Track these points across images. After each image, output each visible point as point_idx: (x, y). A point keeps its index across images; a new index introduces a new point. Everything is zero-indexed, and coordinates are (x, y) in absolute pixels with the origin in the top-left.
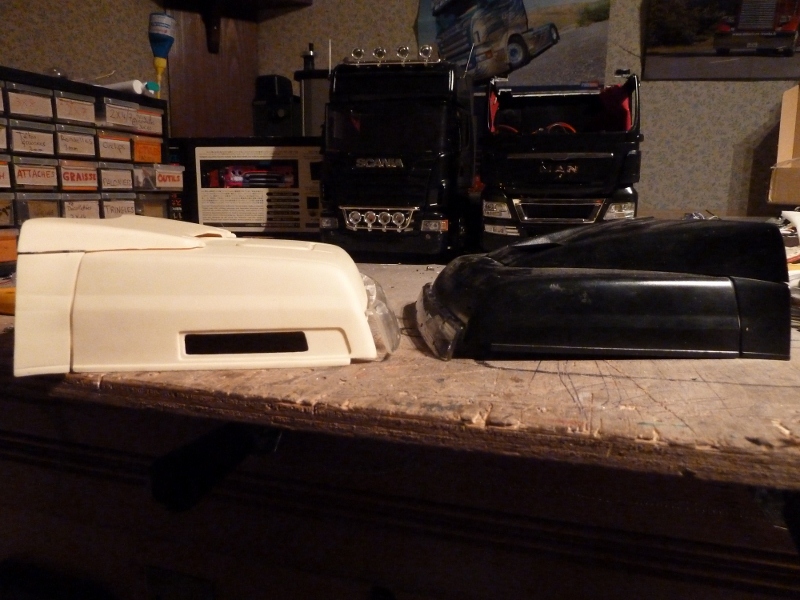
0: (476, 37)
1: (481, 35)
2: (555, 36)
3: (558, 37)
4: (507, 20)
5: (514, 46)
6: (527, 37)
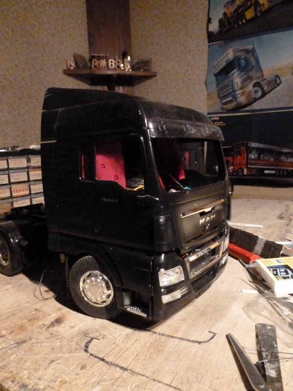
0: (236, 85)
1: (239, 84)
2: (278, 82)
3: (280, 82)
4: (252, 75)
5: (256, 88)
6: (263, 83)
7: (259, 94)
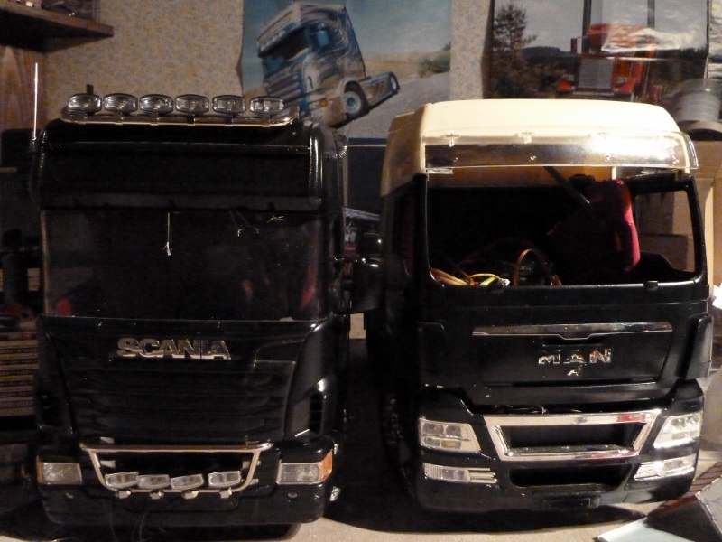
0: (308, 82)
1: (314, 80)
2: (394, 86)
3: (398, 87)
4: (342, 66)
5: (351, 95)
6: (364, 85)
7: (357, 107)
